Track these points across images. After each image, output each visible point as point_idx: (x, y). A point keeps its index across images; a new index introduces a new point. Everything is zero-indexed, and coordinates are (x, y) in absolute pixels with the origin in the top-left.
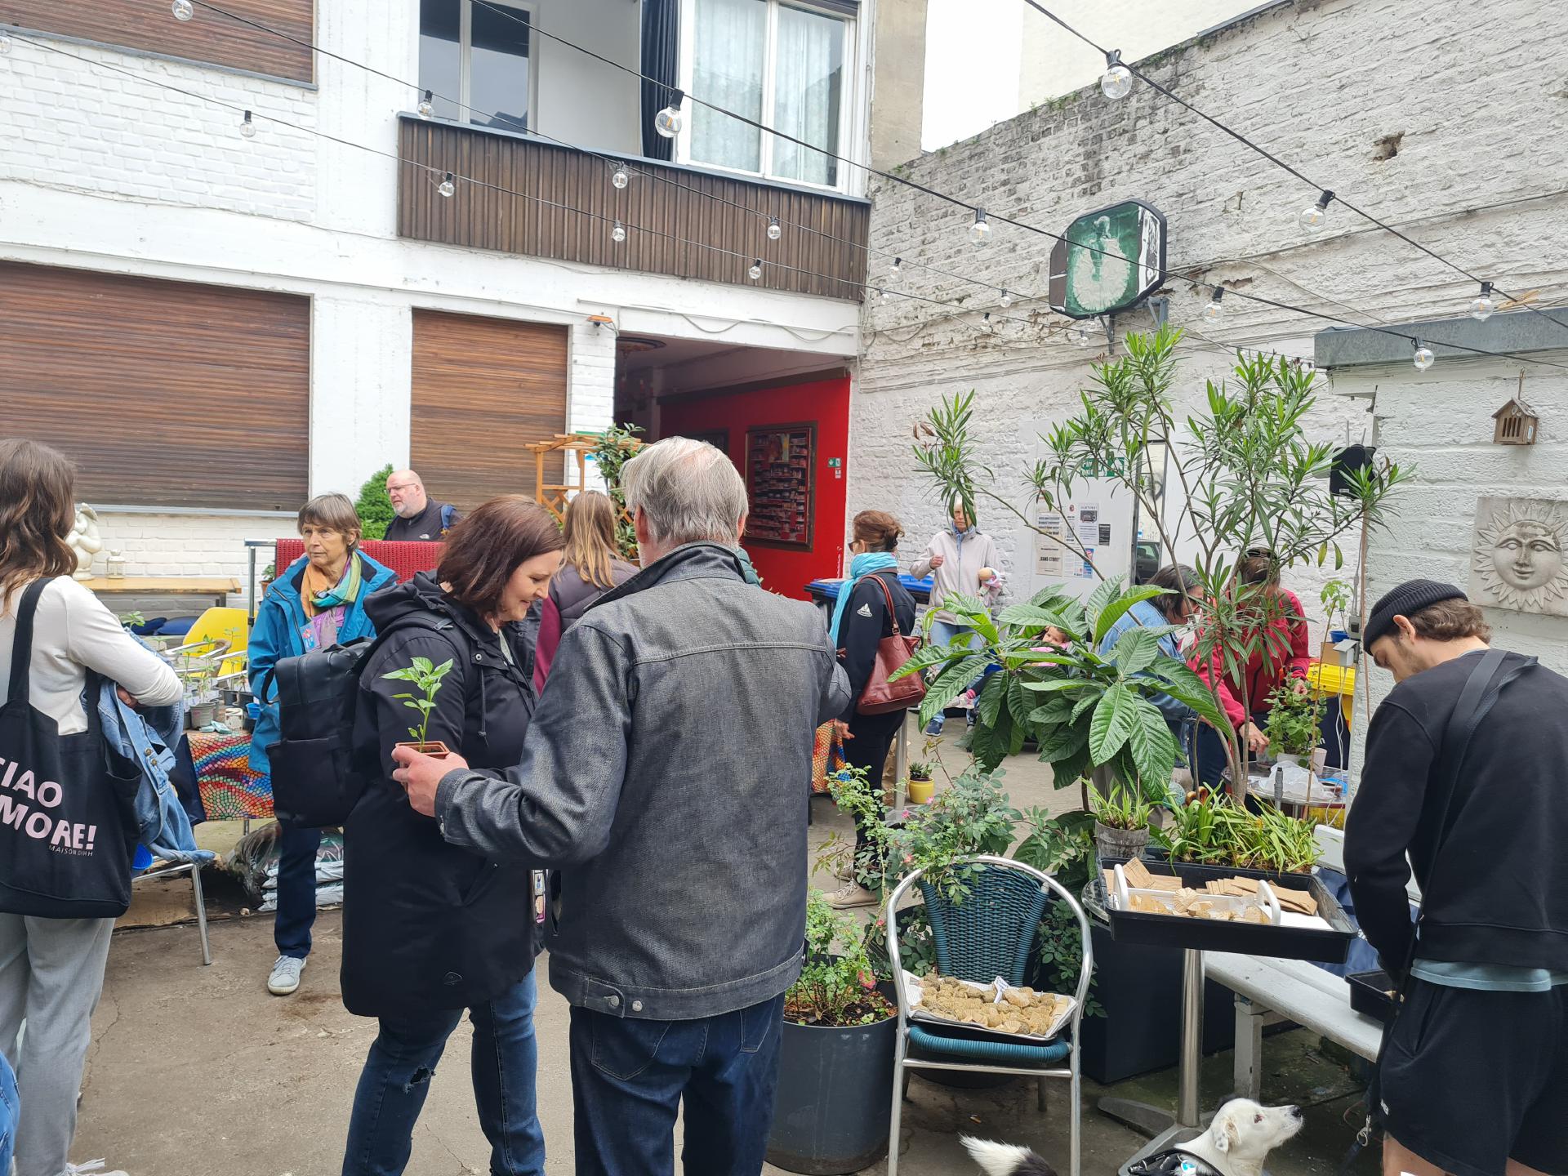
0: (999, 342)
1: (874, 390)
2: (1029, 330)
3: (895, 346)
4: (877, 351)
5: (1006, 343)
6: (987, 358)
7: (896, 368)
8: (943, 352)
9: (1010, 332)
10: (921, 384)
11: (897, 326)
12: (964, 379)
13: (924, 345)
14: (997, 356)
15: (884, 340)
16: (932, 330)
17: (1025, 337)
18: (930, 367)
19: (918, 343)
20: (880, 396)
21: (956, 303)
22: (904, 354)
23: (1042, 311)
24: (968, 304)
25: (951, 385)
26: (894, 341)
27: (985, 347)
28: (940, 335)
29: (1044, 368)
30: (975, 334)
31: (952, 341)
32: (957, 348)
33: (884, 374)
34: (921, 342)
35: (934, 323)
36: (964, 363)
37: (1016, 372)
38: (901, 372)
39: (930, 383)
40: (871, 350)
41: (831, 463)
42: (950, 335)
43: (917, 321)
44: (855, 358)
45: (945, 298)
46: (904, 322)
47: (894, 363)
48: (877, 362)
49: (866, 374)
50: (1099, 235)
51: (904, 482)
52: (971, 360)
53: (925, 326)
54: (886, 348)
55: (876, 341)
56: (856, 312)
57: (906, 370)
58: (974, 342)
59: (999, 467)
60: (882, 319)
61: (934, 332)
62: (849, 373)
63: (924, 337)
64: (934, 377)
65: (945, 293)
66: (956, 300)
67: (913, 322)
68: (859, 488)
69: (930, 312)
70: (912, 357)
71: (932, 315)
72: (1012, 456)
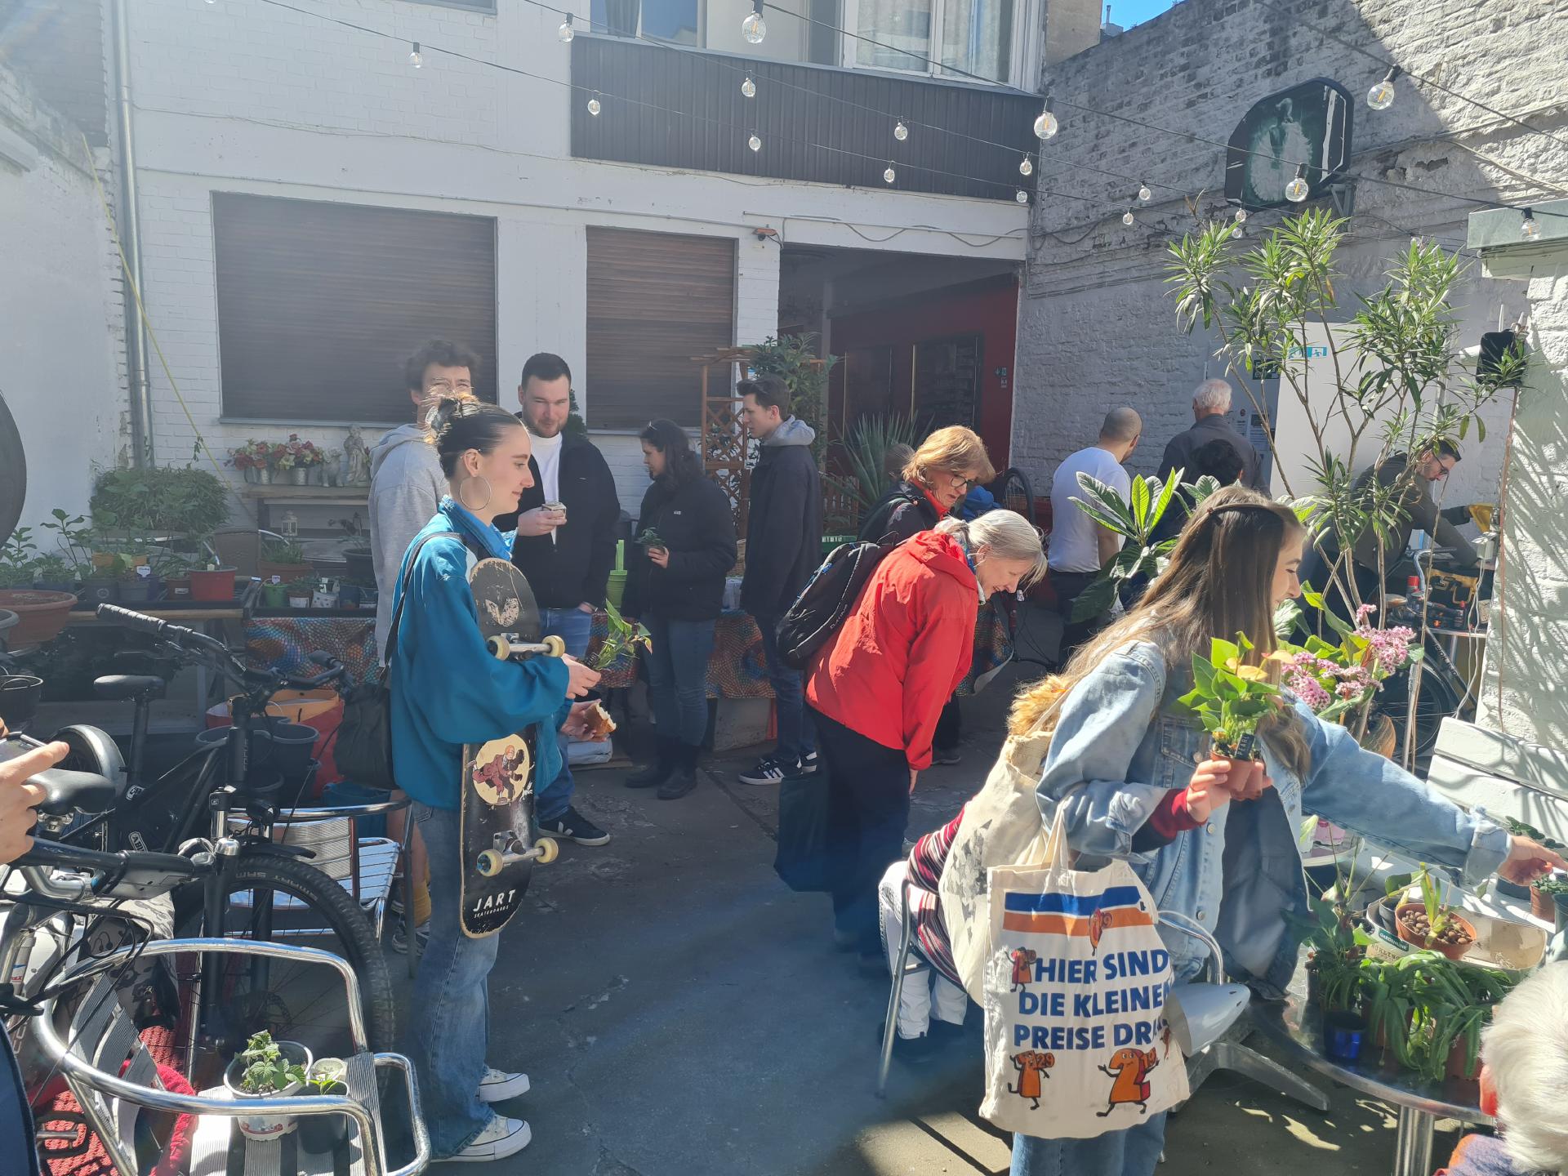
1: (1043, 296)
3: (1065, 248)
4: (1048, 253)
6: (1159, 257)
7: (1066, 271)
8: (1115, 252)
10: (1091, 287)
11: (1067, 227)
12: (1137, 280)
13: (1094, 247)
15: (1053, 242)
16: (1103, 230)
18: (1100, 269)
19: (1088, 244)
20: (1047, 301)
21: (1129, 199)
22: (1073, 257)
23: (1219, 206)
25: (1122, 287)
26: (1065, 243)
27: (1159, 246)
28: (1112, 235)
31: (1124, 240)
32: (1129, 248)
33: (1053, 278)
34: (1091, 243)
35: (1105, 222)
36: (1136, 263)
38: (1071, 275)
39: (1100, 285)
40: (1041, 253)
41: (997, 372)
42: (1122, 234)
43: (1088, 221)
44: (1025, 263)
45: (1118, 195)
47: (1065, 265)
48: (1046, 266)
49: (1035, 279)
50: (1281, 119)
51: (1071, 391)
52: (1143, 260)
53: (1096, 224)
54: (1054, 251)
55: (1046, 243)
56: (1027, 214)
57: (1074, 274)
58: (1146, 241)
59: (1169, 371)
60: (1054, 218)
61: (1105, 232)
62: (1016, 279)
63: (1095, 238)
64: (1104, 280)
65: (1118, 189)
66: (1130, 196)
67: (1084, 223)
68: (1025, 398)
69: (1102, 210)
70: (1082, 258)
71: (1104, 214)
72: (1182, 359)
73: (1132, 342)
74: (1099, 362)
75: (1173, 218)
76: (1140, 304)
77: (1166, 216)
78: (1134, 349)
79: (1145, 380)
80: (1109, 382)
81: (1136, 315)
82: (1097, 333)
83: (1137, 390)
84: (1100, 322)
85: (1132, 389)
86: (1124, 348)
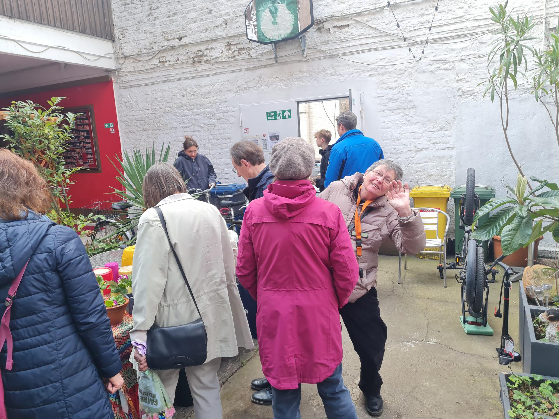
0: (208, 59)
1: (130, 87)
2: (226, 53)
3: (140, 63)
4: (128, 66)
5: (212, 59)
6: (201, 67)
7: (143, 75)
8: (173, 65)
9: (215, 54)
10: (161, 82)
11: (140, 53)
12: (190, 78)
13: (160, 62)
14: (208, 66)
15: (132, 60)
16: (164, 54)
17: (224, 56)
18: (165, 73)
19: (155, 61)
20: (134, 90)
21: (177, 40)
22: (147, 67)
23: (232, 43)
24: (184, 41)
25: (180, 82)
26: (139, 61)
27: (200, 62)
28: (170, 57)
29: (237, 71)
30: (192, 55)
31: (178, 59)
32: (182, 63)
33: (135, 78)
34: (158, 61)
35: (164, 51)
36: (188, 70)
37: (221, 73)
38: (146, 77)
39: (167, 81)
40: (124, 66)
41: (107, 126)
42: (176, 57)
43: (153, 50)
44: (115, 70)
45: (170, 38)
46: (145, 51)
47: (141, 72)
48: (129, 72)
49: (123, 79)
50: (274, 2)
51: (158, 132)
52: (192, 69)
53: (159, 52)
54: (134, 65)
55: (127, 61)
56: (111, 46)
57: (150, 76)
58: (192, 59)
59: (218, 120)
60: (128, 49)
61: (165, 55)
62: (111, 79)
63: (159, 58)
64: (169, 78)
65: (169, 35)
66: (177, 38)
67: (151, 51)
68: (128, 137)
69: (161, 45)
70: (153, 69)
71: (162, 47)
72: (224, 114)
73: (193, 107)
74: (174, 117)
75: (206, 49)
76: (195, 90)
77: (203, 48)
78: (195, 110)
79: (205, 124)
80: (182, 127)
81: (193, 95)
82: (171, 104)
83: (200, 129)
84: (171, 99)
85: (197, 129)
86: (189, 110)
